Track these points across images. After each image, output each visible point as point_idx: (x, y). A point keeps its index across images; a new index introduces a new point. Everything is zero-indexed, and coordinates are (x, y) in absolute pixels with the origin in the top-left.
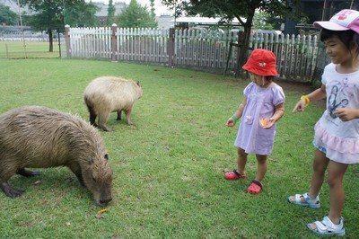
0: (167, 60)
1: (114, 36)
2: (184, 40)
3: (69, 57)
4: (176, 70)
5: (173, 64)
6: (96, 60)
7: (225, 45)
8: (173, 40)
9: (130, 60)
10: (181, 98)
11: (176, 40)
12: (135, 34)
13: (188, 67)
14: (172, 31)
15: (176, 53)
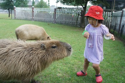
0: (53, 21)
1: (33, 11)
2: (60, 13)
3: (15, 18)
4: (56, 25)
5: (55, 22)
6: (25, 20)
7: (76, 15)
8: (56, 13)
9: (39, 21)
10: (58, 35)
11: (57, 13)
12: (41, 10)
13: (61, 24)
14: (55, 10)
15: (57, 18)
